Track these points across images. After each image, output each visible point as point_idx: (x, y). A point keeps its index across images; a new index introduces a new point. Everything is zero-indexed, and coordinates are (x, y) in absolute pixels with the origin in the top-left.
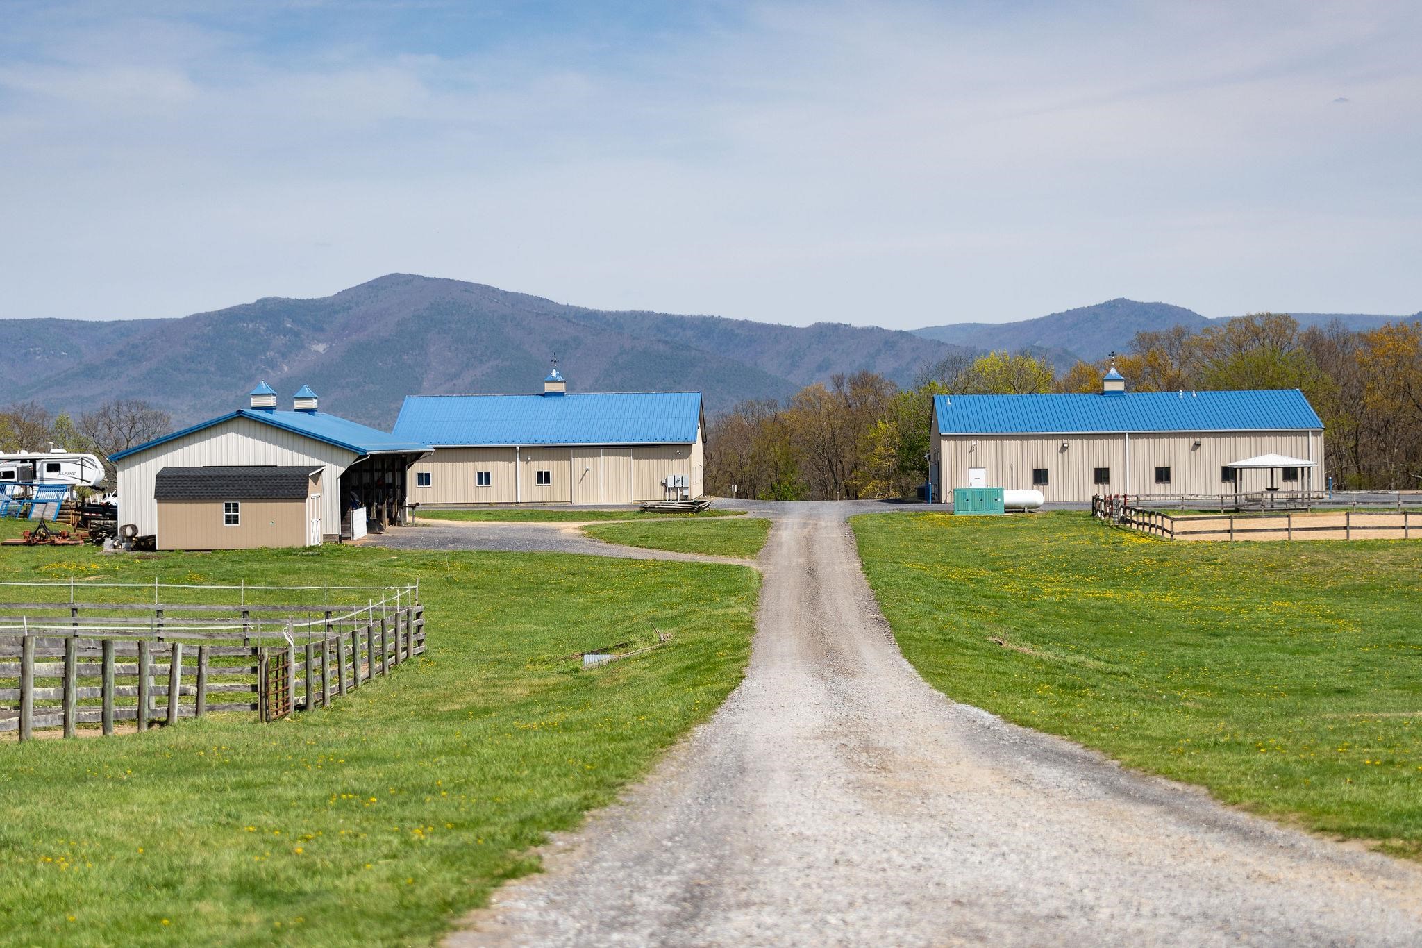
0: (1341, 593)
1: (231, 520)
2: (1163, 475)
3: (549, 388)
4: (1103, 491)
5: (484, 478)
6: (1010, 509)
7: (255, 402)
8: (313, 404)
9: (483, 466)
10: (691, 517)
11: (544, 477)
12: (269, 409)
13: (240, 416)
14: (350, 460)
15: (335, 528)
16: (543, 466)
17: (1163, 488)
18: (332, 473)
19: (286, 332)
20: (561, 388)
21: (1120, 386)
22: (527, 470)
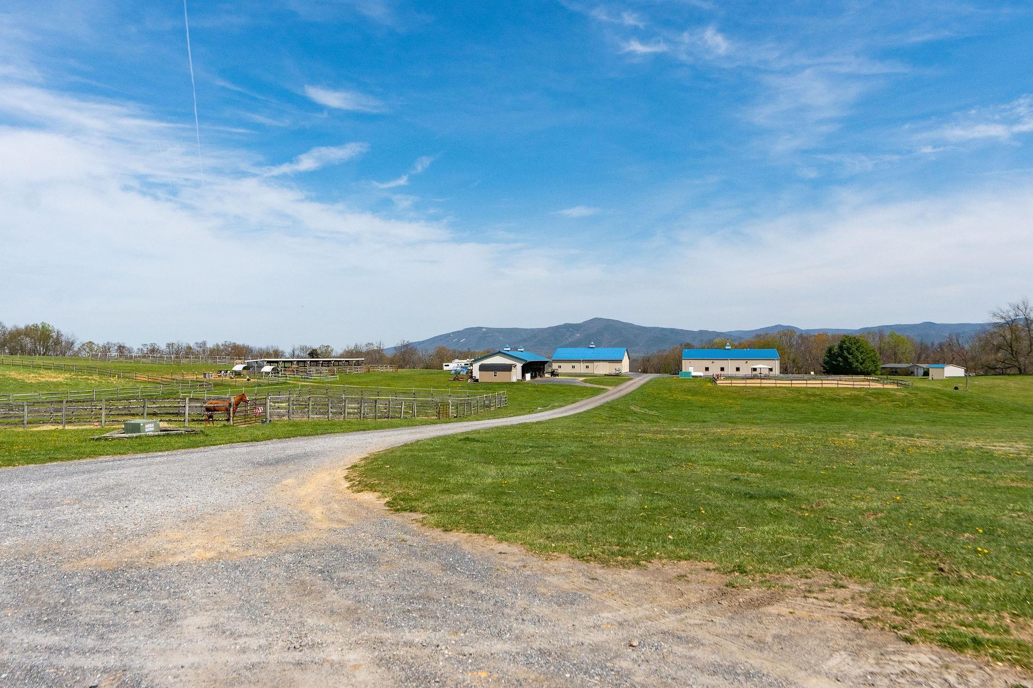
0: (749, 399)
1: (495, 376)
2: (738, 369)
3: (591, 346)
4: (708, 373)
5: (573, 367)
6: (693, 377)
7: (505, 349)
8: (523, 350)
9: (573, 364)
10: (616, 377)
11: (587, 367)
12: (508, 351)
13: (499, 352)
14: (524, 363)
15: (520, 378)
16: (587, 364)
17: (738, 372)
18: (519, 366)
19: (570, 331)
20: (594, 346)
21: (730, 347)
22: (583, 365)
